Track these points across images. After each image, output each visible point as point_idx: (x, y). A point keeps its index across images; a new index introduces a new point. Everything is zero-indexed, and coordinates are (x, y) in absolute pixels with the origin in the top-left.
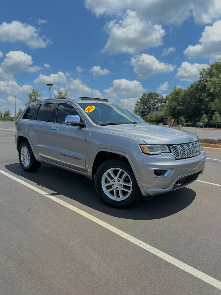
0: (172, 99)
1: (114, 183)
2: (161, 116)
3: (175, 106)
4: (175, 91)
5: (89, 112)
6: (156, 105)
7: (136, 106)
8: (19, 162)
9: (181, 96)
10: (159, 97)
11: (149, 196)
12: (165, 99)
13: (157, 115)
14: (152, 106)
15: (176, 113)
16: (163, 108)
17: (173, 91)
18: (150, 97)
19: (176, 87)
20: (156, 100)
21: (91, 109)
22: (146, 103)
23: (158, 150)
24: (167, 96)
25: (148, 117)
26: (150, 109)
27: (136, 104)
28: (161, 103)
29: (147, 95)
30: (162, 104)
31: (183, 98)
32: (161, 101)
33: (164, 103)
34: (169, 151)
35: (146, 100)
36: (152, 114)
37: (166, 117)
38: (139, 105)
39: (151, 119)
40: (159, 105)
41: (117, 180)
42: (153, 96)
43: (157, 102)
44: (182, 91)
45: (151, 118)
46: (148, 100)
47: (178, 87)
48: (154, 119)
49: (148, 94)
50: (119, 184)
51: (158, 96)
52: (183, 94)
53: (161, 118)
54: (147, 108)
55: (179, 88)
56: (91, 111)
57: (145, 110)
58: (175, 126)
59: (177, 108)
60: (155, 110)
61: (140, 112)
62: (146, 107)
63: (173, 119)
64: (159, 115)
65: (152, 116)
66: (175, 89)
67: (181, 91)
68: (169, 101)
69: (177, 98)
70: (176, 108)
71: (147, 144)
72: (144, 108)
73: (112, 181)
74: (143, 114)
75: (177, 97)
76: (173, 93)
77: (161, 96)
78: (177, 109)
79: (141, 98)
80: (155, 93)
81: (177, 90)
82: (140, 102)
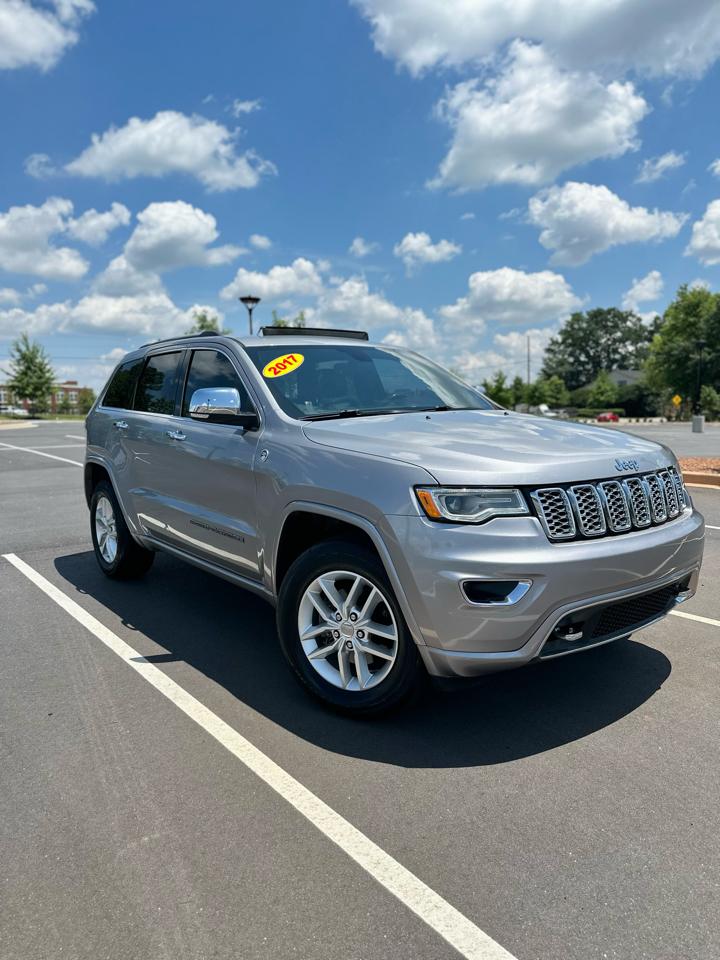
0: (674, 327)
1: (338, 626)
2: (638, 388)
3: (685, 350)
4: (682, 301)
5: (278, 375)
6: (620, 350)
7: (546, 355)
8: (91, 547)
9: (706, 317)
10: (629, 324)
11: (451, 679)
12: (652, 328)
13: (622, 384)
14: (604, 354)
15: (689, 375)
16: (642, 361)
17: (675, 299)
18: (597, 323)
19: (686, 286)
20: (619, 334)
21: (286, 364)
22: (584, 344)
23: (482, 508)
24: (657, 318)
25: (591, 392)
26: (597, 364)
27: (549, 350)
28: (637, 343)
29: (585, 316)
30: (640, 345)
31: (712, 321)
32: (637, 335)
33: (646, 343)
34: (527, 511)
35: (581, 334)
36: (603, 382)
37: (654, 390)
38: (560, 352)
39: (602, 398)
40: (631, 348)
41: (349, 615)
42: (607, 320)
43: (622, 340)
44: (710, 300)
45: (602, 394)
46: (591, 333)
47: (697, 285)
48: (613, 399)
49: (588, 313)
50: (356, 631)
51: (625, 320)
52: (714, 309)
53: (637, 392)
54: (586, 360)
55: (698, 289)
56: (283, 373)
57: (581, 368)
58: (687, 419)
59: (690, 359)
60: (615, 367)
61: (564, 374)
62: (583, 358)
63: (677, 397)
64: (630, 383)
65: (603, 389)
66: (682, 294)
67: (706, 301)
68: (662, 334)
69: (693, 324)
70: (688, 358)
71: (440, 486)
72: (577, 360)
73: (331, 618)
74: (574, 383)
75: (692, 320)
76: (676, 308)
77: (634, 320)
78: (690, 363)
79: (564, 327)
80: (613, 309)
81: (691, 296)
82: (564, 342)
